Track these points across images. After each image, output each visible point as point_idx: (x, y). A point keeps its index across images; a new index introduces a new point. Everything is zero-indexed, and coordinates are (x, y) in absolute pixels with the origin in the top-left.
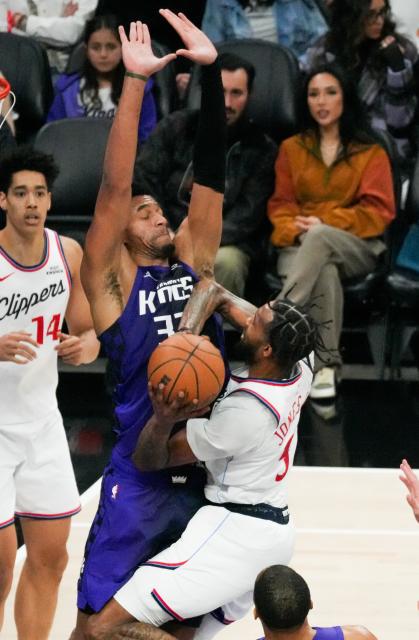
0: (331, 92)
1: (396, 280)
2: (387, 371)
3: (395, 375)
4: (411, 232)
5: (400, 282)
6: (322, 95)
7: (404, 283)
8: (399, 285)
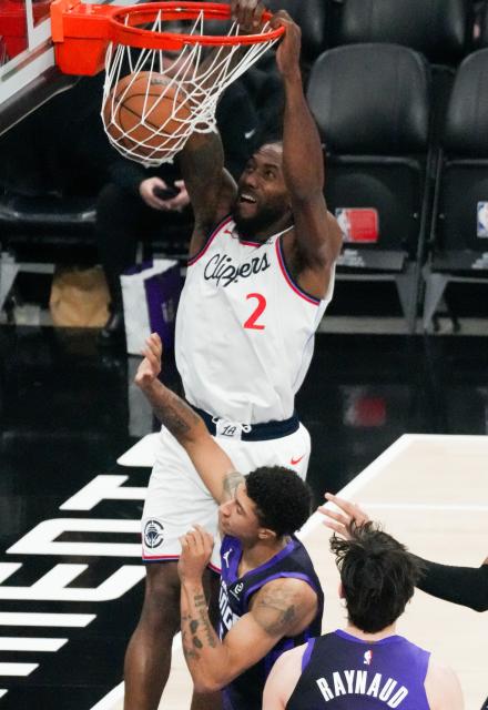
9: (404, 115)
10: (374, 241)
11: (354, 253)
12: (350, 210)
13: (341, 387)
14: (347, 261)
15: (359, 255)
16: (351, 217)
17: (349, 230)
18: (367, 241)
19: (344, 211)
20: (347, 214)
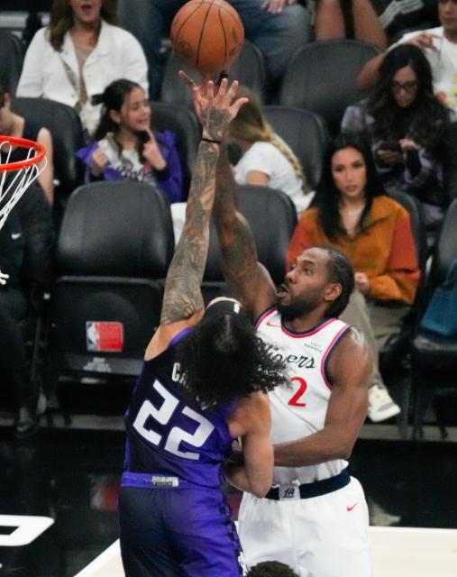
0: (356, 165)
1: (421, 342)
2: (410, 430)
3: (418, 434)
4: (436, 295)
5: (424, 344)
6: (349, 170)
7: (429, 346)
8: (424, 347)
9: (146, 243)
10: (119, 350)
11: (102, 360)
12: (98, 323)
13: (89, 476)
14: (96, 366)
15: (106, 363)
16: (99, 329)
17: (97, 341)
18: (113, 350)
19: (94, 324)
20: (96, 326)
